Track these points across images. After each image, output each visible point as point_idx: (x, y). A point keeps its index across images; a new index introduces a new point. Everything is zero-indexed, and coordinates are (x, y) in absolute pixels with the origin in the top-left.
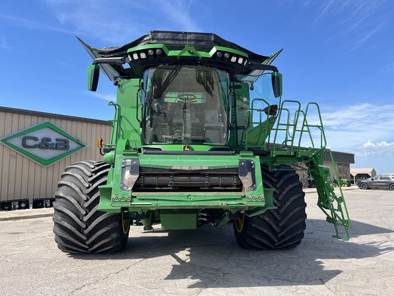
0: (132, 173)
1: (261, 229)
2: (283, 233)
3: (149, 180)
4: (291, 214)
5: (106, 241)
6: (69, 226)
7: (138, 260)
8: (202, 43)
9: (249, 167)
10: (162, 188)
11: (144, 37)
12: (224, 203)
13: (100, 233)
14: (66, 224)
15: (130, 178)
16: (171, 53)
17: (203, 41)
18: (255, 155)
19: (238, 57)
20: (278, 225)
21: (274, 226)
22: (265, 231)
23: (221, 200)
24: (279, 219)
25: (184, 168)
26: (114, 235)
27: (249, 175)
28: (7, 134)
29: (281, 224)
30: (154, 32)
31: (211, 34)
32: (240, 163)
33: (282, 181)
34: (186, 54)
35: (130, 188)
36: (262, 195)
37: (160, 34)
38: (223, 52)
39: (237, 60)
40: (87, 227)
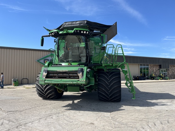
0: (45, 73)
1: (102, 93)
2: (111, 95)
3: (51, 75)
4: (113, 88)
5: (51, 94)
6: (40, 89)
7: (60, 101)
8: (82, 25)
9: (82, 71)
10: (55, 77)
11: (62, 25)
12: (72, 82)
13: (48, 92)
14: (39, 88)
15: (45, 74)
16: (61, 33)
17: (82, 24)
18: (85, 66)
19: (84, 31)
20: (108, 92)
21: (107, 92)
22: (103, 94)
23: (71, 81)
24: (108, 89)
25: (60, 71)
26: (53, 93)
27: (81, 74)
28: (39, 58)
29: (109, 92)
30: (65, 22)
31: (85, 21)
32: (78, 69)
33: (111, 75)
34: (65, 32)
35: (45, 77)
36: (85, 80)
37: (67, 23)
38: (77, 30)
39: (83, 32)
40: (45, 90)
